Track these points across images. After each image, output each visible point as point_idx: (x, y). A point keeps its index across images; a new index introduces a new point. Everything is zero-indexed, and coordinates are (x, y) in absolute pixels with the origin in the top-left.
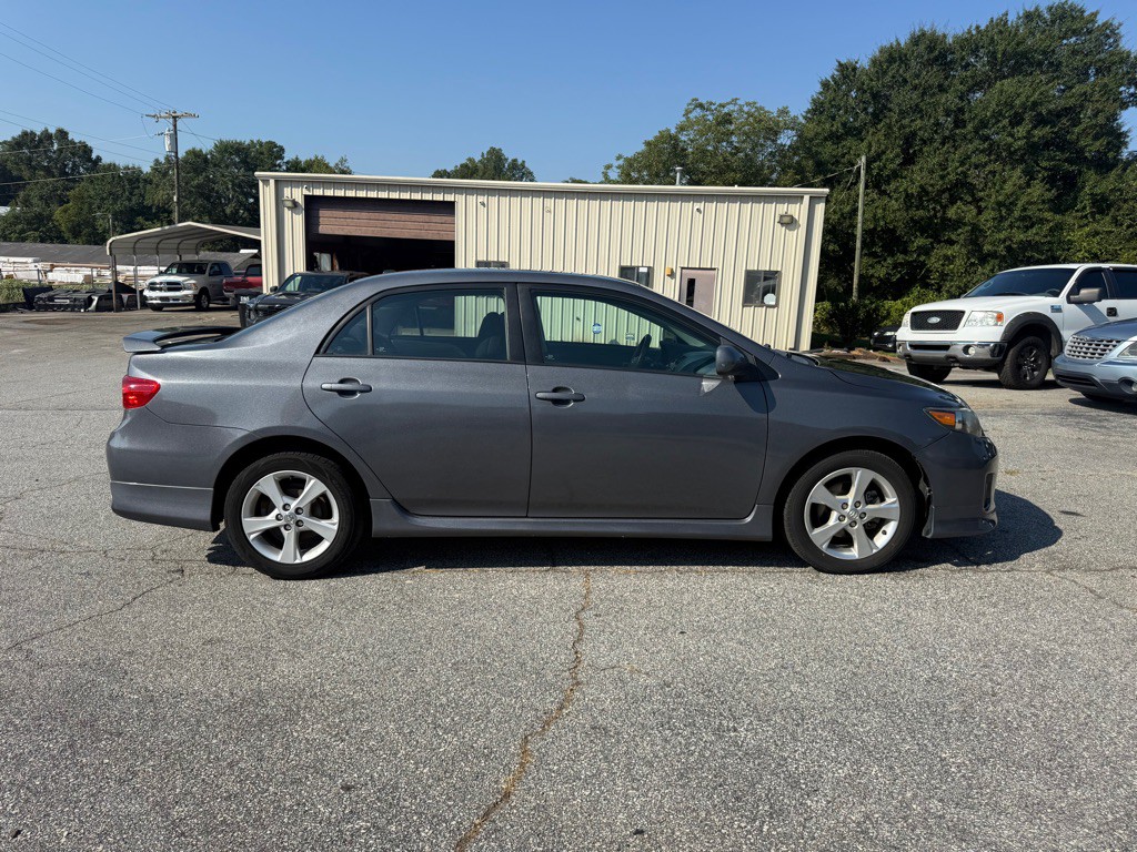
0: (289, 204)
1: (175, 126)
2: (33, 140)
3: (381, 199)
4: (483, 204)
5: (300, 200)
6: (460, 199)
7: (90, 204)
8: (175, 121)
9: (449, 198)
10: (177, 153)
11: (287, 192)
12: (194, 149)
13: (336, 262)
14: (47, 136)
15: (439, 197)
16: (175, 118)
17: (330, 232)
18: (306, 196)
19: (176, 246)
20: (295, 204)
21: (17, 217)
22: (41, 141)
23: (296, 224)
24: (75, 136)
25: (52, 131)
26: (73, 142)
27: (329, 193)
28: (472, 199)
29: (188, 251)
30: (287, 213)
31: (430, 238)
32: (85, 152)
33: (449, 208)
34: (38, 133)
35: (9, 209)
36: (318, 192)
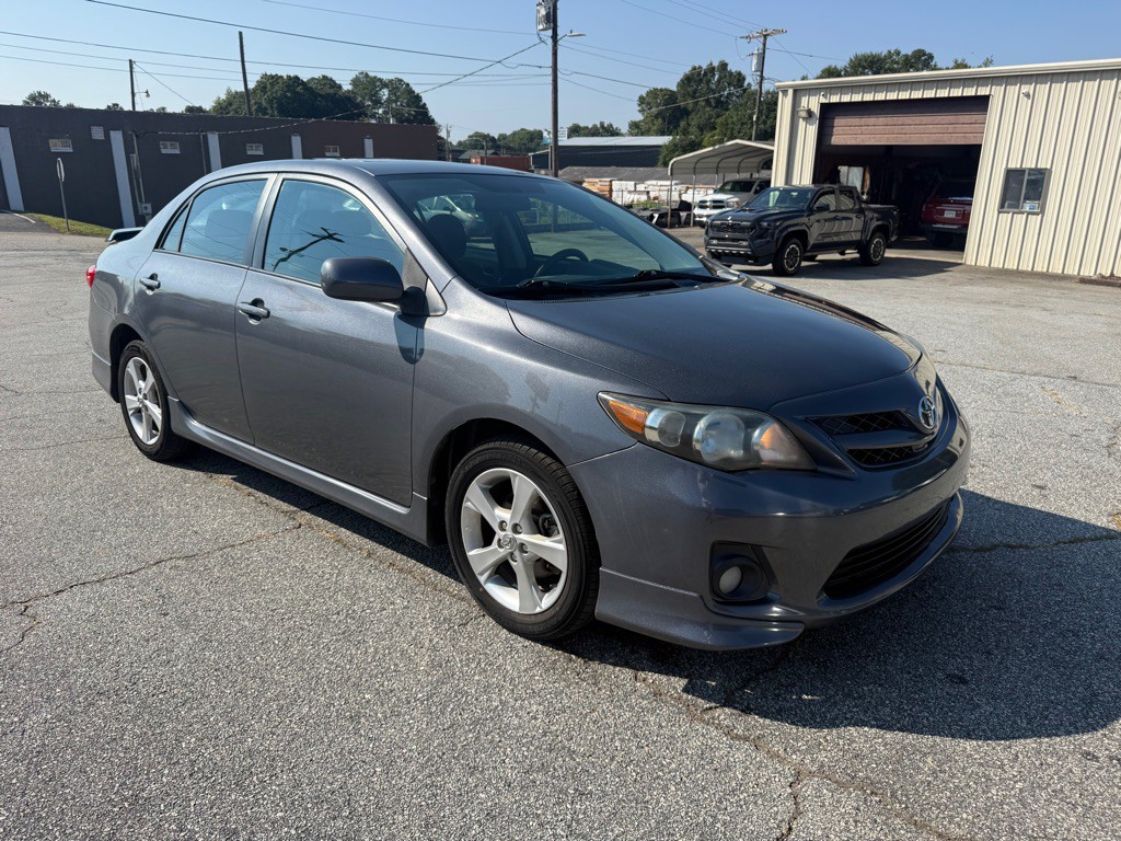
0: (804, 114)
1: (764, 45)
2: (699, 74)
3: (902, 100)
4: (1028, 95)
5: (816, 109)
6: (996, 92)
7: (733, 129)
8: (765, 39)
9: (983, 91)
10: (762, 72)
11: (804, 101)
12: (830, 67)
13: (868, 176)
14: (711, 70)
15: (970, 92)
16: (765, 36)
17: (843, 143)
18: (822, 104)
19: (715, 165)
20: (810, 113)
21: (676, 145)
22: (705, 74)
23: (809, 134)
24: (733, 68)
25: (716, 64)
26: (731, 73)
27: (846, 98)
28: (1013, 90)
29: (729, 170)
30: (802, 124)
31: (953, 143)
32: (739, 80)
33: (981, 103)
34: (704, 67)
35: (671, 138)
36: (835, 99)
